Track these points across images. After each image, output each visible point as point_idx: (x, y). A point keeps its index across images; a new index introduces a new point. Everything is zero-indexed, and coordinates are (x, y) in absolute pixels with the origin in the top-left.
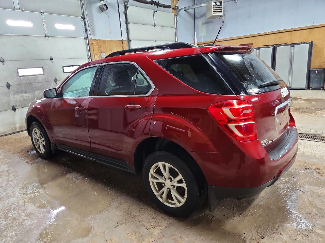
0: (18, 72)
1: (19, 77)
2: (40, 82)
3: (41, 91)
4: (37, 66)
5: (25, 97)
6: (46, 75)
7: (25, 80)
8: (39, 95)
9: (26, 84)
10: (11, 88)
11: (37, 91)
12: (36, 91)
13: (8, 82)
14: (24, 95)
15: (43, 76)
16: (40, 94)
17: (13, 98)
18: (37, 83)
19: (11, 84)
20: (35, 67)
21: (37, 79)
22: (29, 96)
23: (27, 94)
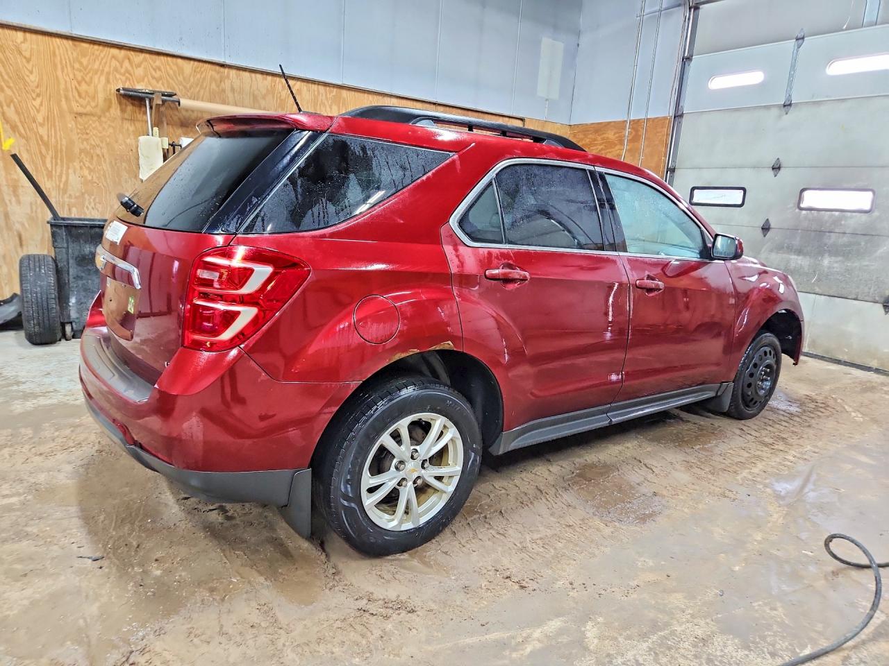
0: (800, 199)
1: (797, 210)
2: (847, 232)
3: (840, 258)
4: (861, 184)
5: (793, 265)
6: (876, 214)
7: (809, 220)
8: (829, 268)
9: (808, 231)
10: (769, 234)
11: (830, 255)
12: (826, 255)
13: (768, 220)
14: (791, 259)
15: (864, 217)
16: (834, 268)
17: (767, 258)
18: (837, 234)
19: (772, 226)
20: (853, 186)
21: (843, 222)
22: (803, 263)
23: (800, 258)
